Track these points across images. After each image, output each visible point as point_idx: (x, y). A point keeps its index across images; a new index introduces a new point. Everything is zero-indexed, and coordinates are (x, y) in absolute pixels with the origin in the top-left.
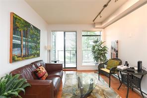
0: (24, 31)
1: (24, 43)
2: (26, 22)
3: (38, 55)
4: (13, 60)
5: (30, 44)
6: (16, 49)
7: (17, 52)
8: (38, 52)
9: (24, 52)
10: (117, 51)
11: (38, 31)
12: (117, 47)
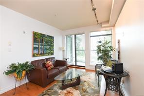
0: (41, 40)
1: (41, 46)
2: (42, 34)
3: (52, 54)
4: (34, 56)
5: (45, 47)
6: (35, 50)
7: (36, 52)
8: (52, 52)
9: (40, 52)
10: (119, 52)
11: (52, 38)
12: (119, 47)
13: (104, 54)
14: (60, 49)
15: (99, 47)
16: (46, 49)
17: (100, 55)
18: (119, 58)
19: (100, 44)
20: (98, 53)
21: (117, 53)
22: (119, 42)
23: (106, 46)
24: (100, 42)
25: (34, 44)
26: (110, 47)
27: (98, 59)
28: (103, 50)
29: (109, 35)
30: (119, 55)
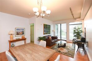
0: (46, 27)
1: (46, 30)
6: (44, 32)
8: (50, 32)
9: (46, 32)
10: (85, 33)
11: (50, 26)
12: (85, 31)
13: (78, 34)
14: (53, 31)
15: (74, 31)
16: (48, 31)
17: (75, 34)
18: (85, 36)
19: (75, 29)
20: (74, 34)
21: (84, 34)
22: (85, 29)
23: (79, 30)
24: (75, 28)
25: (44, 29)
26: (81, 31)
27: (74, 36)
28: (77, 32)
29: (81, 24)
30: (85, 35)
